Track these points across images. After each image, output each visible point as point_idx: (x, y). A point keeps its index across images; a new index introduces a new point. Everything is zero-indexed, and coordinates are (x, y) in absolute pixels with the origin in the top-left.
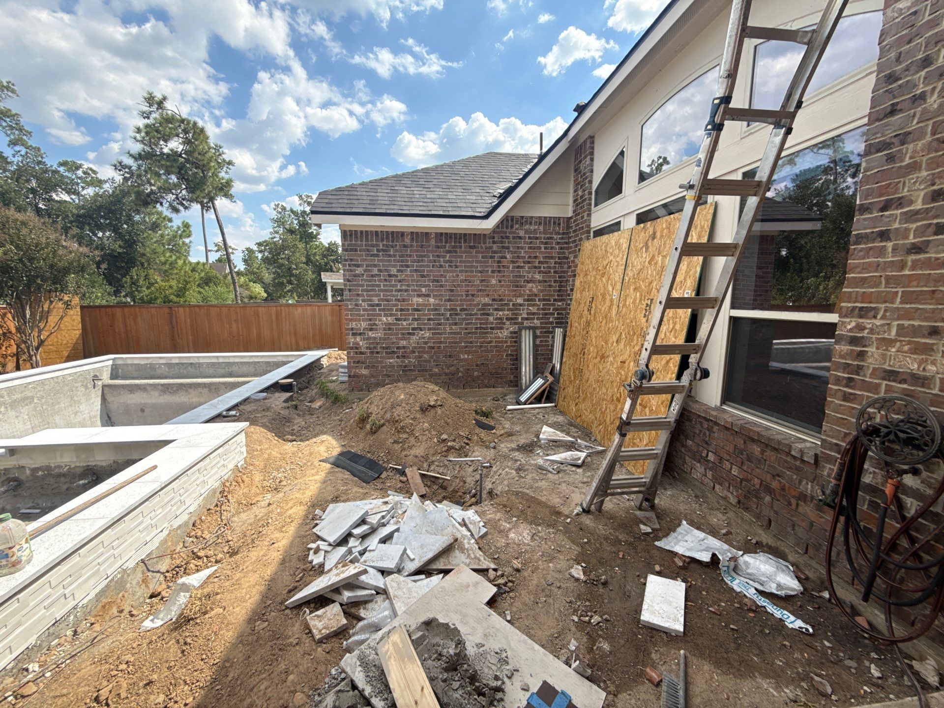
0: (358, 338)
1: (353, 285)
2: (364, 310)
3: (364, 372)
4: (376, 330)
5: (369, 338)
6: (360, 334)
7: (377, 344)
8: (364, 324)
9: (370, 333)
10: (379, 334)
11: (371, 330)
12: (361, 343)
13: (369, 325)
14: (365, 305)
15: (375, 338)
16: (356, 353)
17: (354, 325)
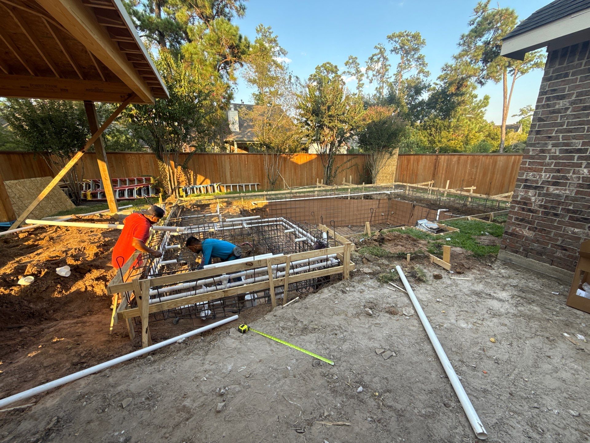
0: (531, 193)
1: (545, 126)
2: (552, 158)
3: (526, 233)
4: (565, 185)
5: (548, 195)
6: (536, 188)
7: (559, 203)
8: (545, 176)
9: (552, 189)
10: (568, 191)
11: (555, 184)
12: (533, 199)
13: (553, 177)
14: (557, 151)
15: (559, 196)
16: (523, 209)
17: (530, 175)
